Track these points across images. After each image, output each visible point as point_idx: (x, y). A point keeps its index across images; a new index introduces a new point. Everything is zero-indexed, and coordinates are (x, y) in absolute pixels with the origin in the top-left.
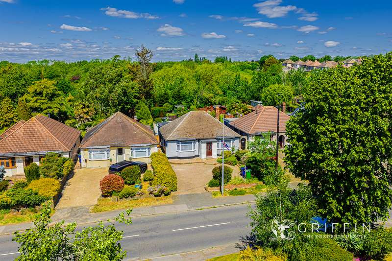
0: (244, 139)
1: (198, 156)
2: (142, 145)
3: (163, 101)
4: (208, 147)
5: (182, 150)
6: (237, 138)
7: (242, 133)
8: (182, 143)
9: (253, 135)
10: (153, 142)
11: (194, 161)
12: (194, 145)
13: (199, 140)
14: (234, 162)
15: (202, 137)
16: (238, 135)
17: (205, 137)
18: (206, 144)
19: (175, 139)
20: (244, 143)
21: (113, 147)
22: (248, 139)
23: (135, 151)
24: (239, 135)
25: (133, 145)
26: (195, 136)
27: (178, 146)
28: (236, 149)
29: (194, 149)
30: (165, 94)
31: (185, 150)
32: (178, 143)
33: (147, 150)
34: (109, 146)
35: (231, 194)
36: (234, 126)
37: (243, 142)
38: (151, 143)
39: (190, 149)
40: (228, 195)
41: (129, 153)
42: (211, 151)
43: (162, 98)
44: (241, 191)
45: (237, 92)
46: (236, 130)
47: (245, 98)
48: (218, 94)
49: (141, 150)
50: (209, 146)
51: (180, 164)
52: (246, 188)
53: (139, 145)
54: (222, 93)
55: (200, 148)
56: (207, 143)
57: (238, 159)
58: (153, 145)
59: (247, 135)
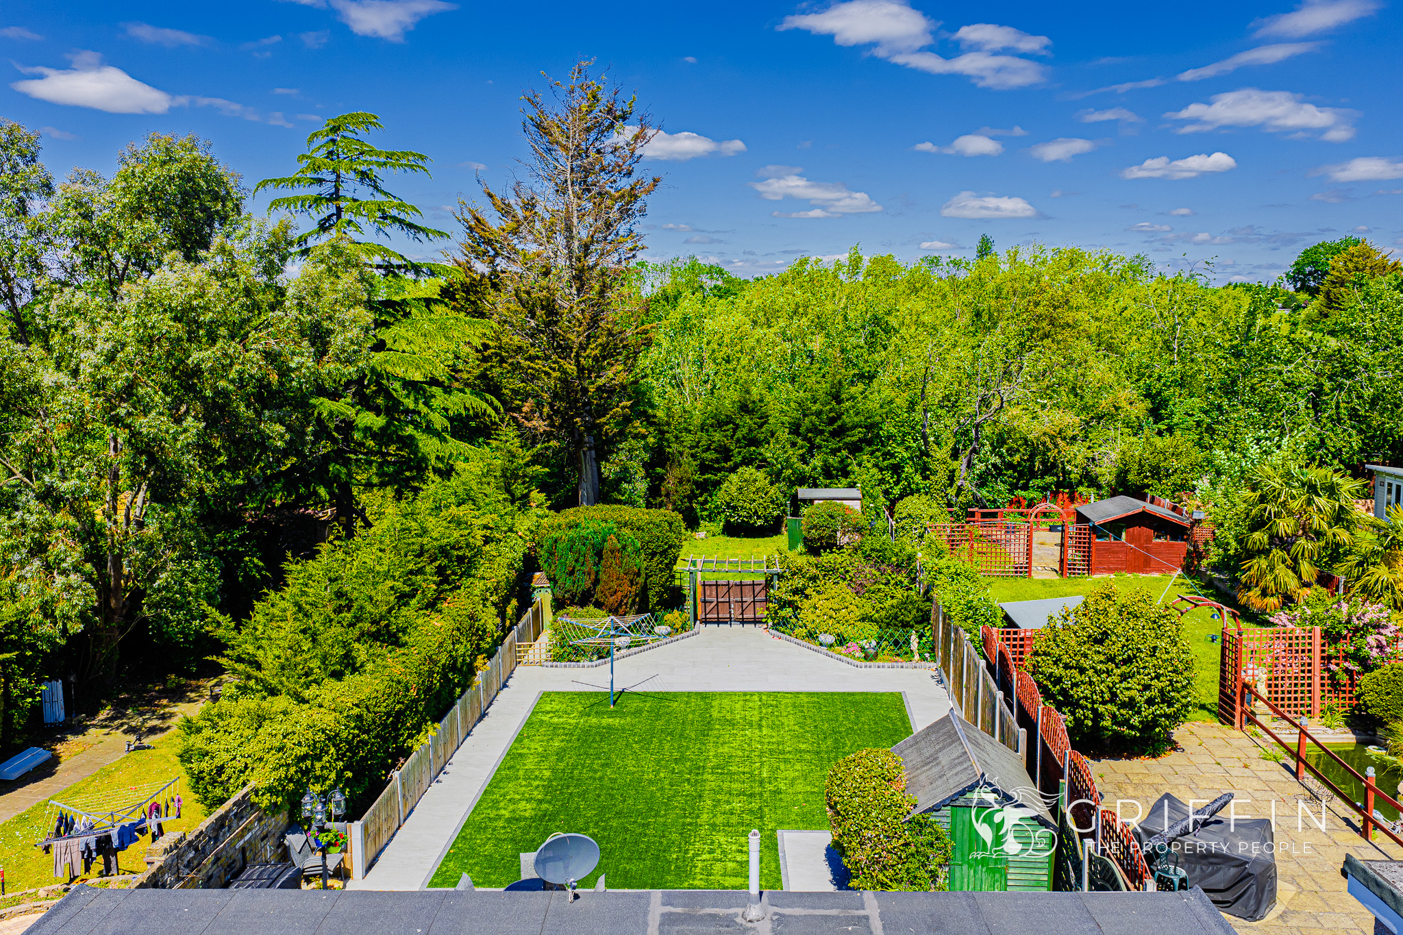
3: (725, 453)
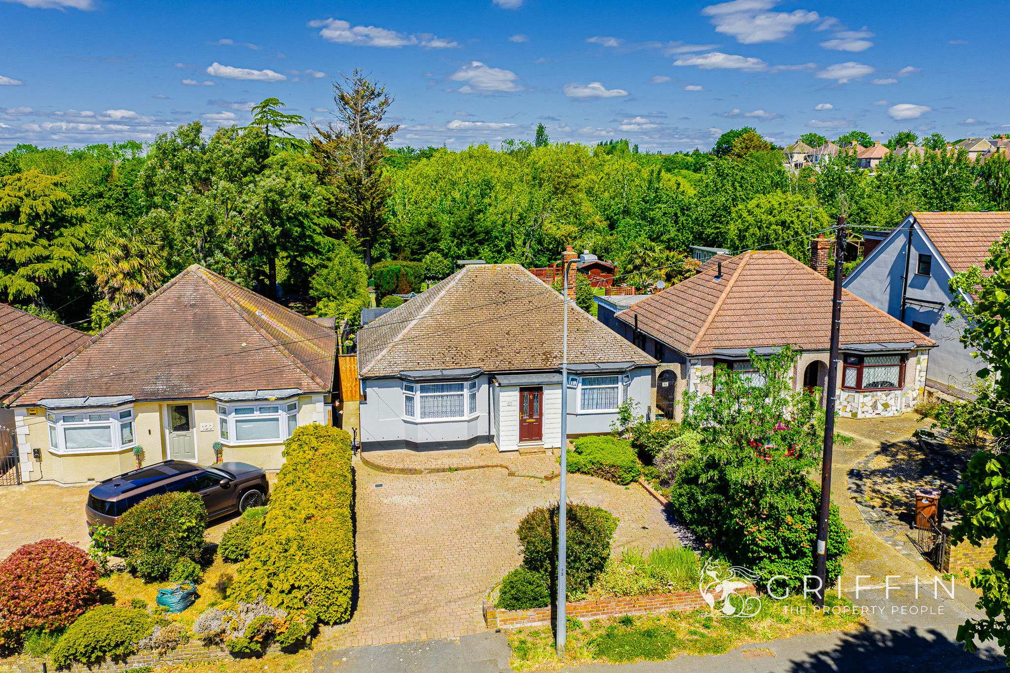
0: (669, 376)
1: (489, 439)
2: (261, 394)
3: (423, 246)
4: (526, 405)
5: (424, 414)
6: (639, 369)
7: (661, 351)
8: (423, 390)
9: (705, 360)
10: (307, 383)
11: (470, 462)
12: (473, 397)
13: (491, 377)
14: (629, 470)
15: (505, 366)
16: (645, 358)
17: (517, 365)
18: (517, 394)
19: (395, 370)
20: (672, 388)
21: (144, 399)
22: (685, 374)
23: (232, 418)
24: (651, 360)
25: (225, 396)
26: (476, 362)
27: (409, 399)
28: (638, 414)
29: (473, 409)
30: (430, 225)
31: (437, 414)
32: (410, 389)
33: (282, 415)
34: (130, 398)
35: (600, 653)
36: (632, 321)
37: (665, 384)
38: (299, 386)
39: (453, 414)
40: (587, 657)
41: (210, 426)
42: (540, 420)
43: (419, 238)
44: (649, 634)
45: (652, 221)
46: (640, 339)
47: (673, 240)
48: (591, 228)
49: (257, 415)
50: (531, 403)
51: (412, 471)
52: (674, 615)
53: (251, 395)
54: (604, 225)
55: (493, 405)
56: (522, 390)
57: (646, 457)
58: (308, 395)
59: (682, 359)
